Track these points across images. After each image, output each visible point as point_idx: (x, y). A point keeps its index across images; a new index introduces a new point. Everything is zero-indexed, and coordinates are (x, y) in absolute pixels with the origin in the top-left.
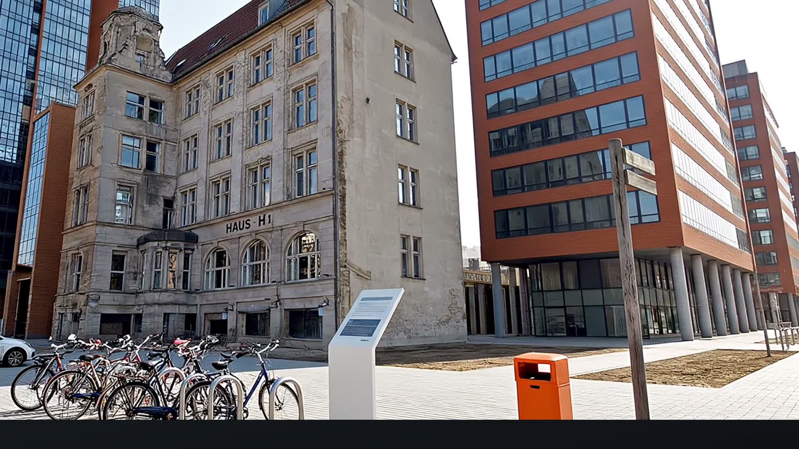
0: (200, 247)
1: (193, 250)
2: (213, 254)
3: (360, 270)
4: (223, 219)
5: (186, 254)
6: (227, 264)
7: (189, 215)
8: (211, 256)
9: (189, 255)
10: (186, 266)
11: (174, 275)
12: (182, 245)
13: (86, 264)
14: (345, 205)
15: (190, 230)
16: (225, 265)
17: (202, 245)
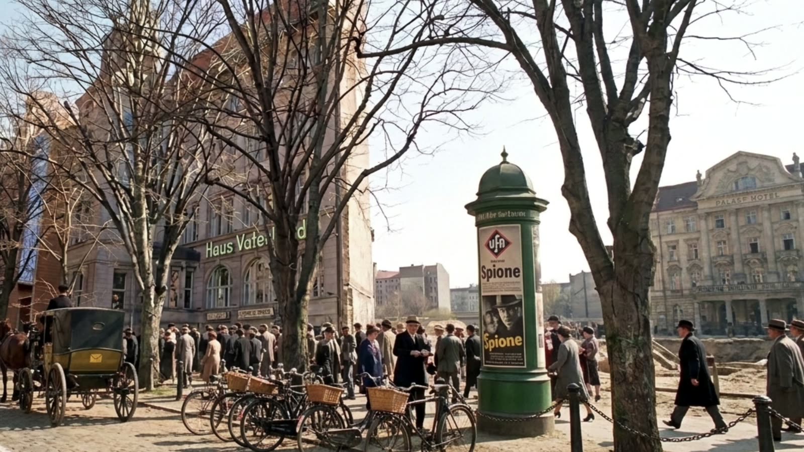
0: (202, 265)
1: (195, 268)
2: (216, 272)
3: (362, 288)
4: (226, 237)
5: (187, 272)
6: (229, 283)
7: (190, 235)
8: (213, 274)
9: (190, 273)
10: (188, 284)
11: (175, 293)
12: (184, 263)
13: (87, 281)
14: (348, 223)
15: (192, 248)
16: (227, 284)
17: (205, 263)
